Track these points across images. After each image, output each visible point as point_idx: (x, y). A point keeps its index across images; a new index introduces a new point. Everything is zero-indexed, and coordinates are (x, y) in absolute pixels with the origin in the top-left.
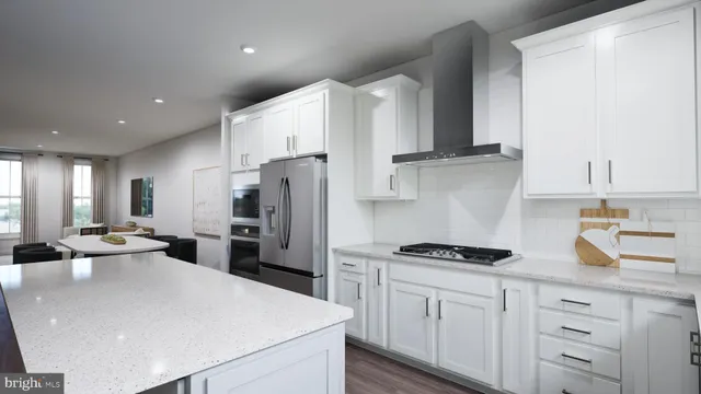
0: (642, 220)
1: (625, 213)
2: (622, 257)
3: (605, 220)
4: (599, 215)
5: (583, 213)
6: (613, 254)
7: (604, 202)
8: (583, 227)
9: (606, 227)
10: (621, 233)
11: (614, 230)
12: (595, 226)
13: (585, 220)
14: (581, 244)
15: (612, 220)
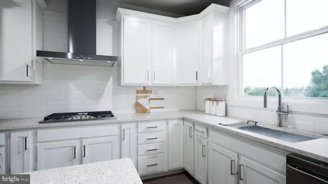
0: (156, 94)
1: (151, 92)
2: (150, 108)
3: (145, 95)
4: (143, 93)
5: (138, 92)
6: (147, 107)
7: (144, 87)
8: (137, 98)
9: (146, 97)
10: (150, 99)
11: (148, 98)
12: (142, 97)
13: (138, 95)
14: (137, 105)
15: (147, 95)
